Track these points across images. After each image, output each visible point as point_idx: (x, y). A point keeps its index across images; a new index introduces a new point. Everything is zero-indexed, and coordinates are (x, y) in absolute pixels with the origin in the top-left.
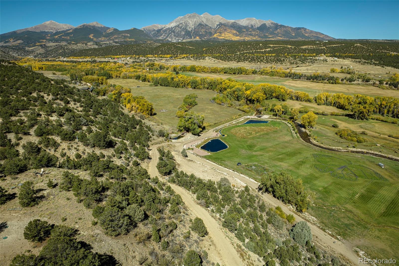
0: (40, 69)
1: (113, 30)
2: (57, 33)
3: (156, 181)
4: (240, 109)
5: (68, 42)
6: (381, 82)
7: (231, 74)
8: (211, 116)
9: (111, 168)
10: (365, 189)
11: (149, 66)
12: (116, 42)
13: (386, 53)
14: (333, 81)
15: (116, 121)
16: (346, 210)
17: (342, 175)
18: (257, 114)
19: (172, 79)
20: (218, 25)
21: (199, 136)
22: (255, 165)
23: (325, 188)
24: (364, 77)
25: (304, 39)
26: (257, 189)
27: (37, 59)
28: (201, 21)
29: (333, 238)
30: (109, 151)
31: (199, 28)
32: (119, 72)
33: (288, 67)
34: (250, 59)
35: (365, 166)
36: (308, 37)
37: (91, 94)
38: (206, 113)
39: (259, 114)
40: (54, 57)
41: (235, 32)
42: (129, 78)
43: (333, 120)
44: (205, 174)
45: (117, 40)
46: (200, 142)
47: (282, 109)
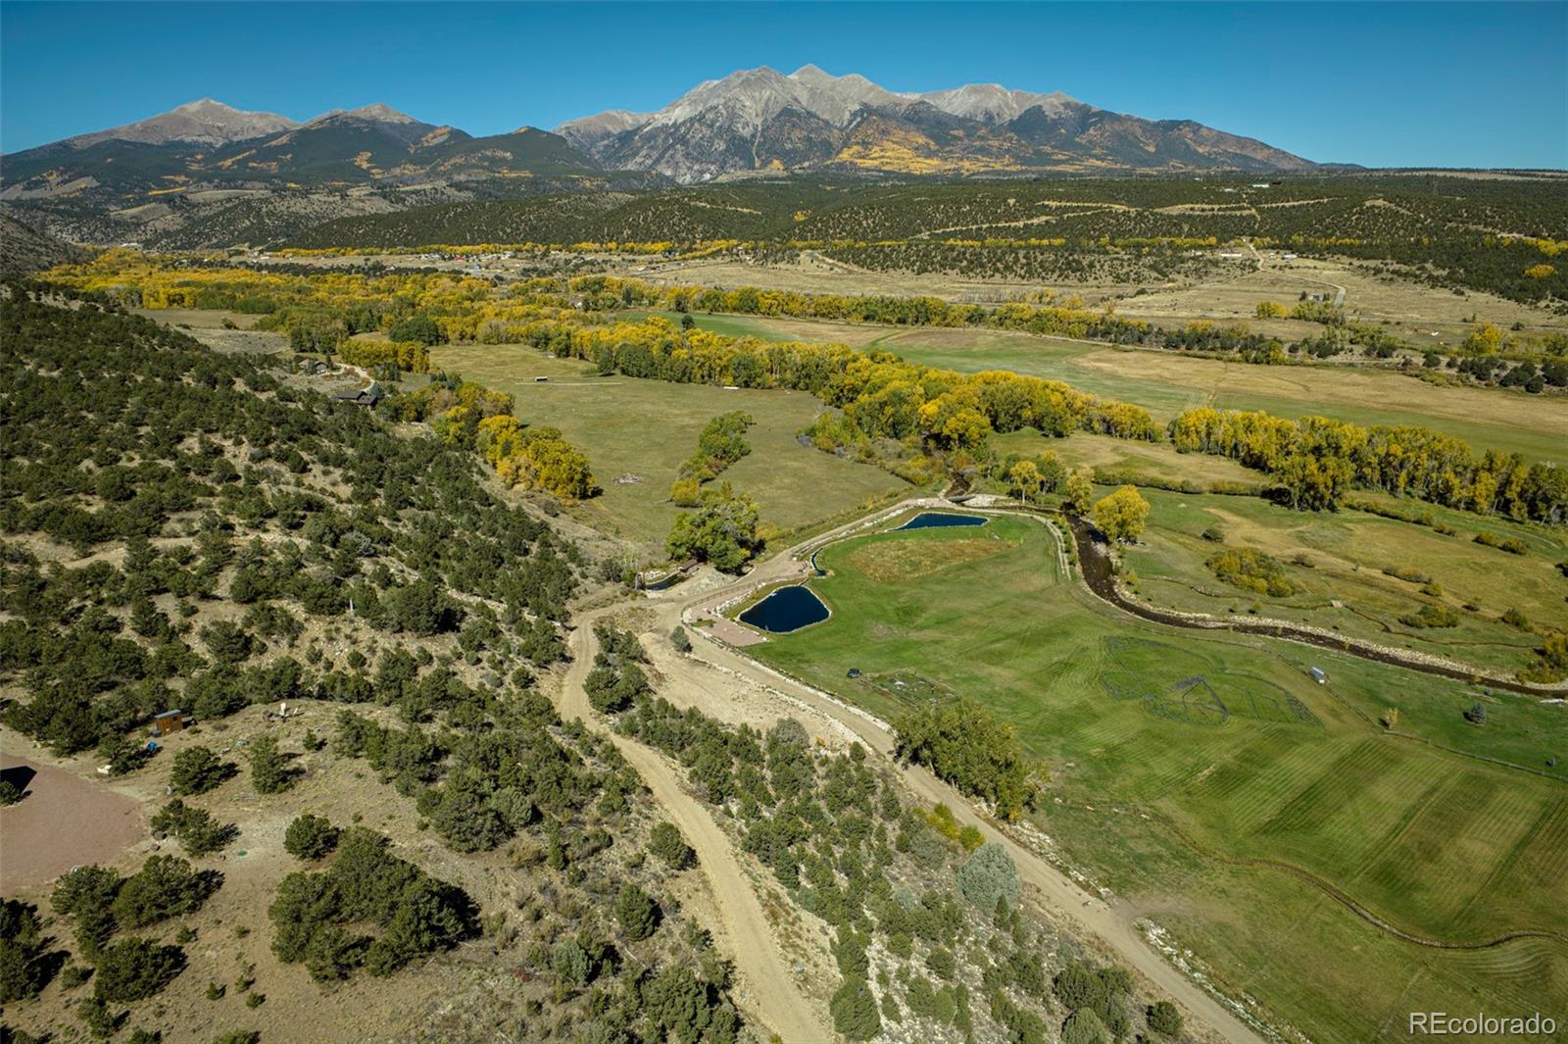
0: (174, 301)
1: (446, 137)
2: (230, 148)
3: (577, 731)
4: (898, 470)
5: (272, 183)
6: (1431, 360)
7: (889, 322)
8: (790, 501)
9: (452, 697)
10: (1237, 752)
11: (583, 290)
12: (459, 186)
13: (1479, 234)
14: (1258, 351)
15: (461, 529)
16: (1155, 817)
17: (1181, 708)
18: (953, 489)
19: (667, 349)
20: (854, 115)
21: (740, 574)
22: (904, 677)
23: (1110, 749)
24: (1372, 337)
25: (1190, 168)
26: (890, 752)
27: (154, 254)
28: (788, 97)
29: (1085, 894)
30: (442, 644)
31: (781, 127)
32: (469, 319)
33: (1106, 292)
34: (965, 263)
35: (1265, 676)
36: (1209, 160)
37: (372, 413)
38: (778, 488)
39: (961, 490)
40: (220, 246)
41: (921, 140)
42: (507, 341)
43: (1213, 511)
44: (740, 707)
45: (463, 178)
46: (738, 599)
47: (1036, 474)
